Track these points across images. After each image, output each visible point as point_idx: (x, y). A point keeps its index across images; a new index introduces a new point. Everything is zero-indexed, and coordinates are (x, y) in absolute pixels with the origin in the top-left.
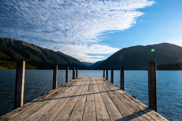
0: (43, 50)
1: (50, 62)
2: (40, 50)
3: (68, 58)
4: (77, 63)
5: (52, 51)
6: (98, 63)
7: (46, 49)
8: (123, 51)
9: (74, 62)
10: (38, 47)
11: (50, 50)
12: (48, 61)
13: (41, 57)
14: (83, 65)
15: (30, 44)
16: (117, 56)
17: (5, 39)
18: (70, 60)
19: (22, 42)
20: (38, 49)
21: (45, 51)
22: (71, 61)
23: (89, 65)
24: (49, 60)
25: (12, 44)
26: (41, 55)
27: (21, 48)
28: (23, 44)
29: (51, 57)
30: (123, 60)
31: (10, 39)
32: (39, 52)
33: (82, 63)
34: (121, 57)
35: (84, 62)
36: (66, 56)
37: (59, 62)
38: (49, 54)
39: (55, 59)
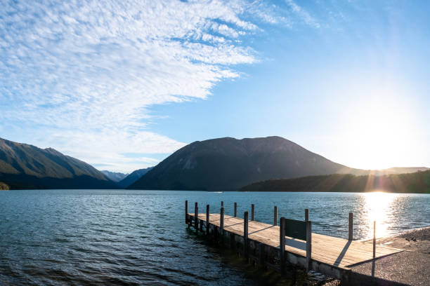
0: (17, 148)
1: (33, 173)
2: (10, 148)
3: (69, 163)
4: (92, 176)
5: (36, 148)
6: (139, 175)
7: (22, 146)
8: (193, 148)
9: (85, 173)
10: (7, 142)
11: (31, 146)
12: (28, 171)
13: (15, 164)
14: (105, 179)
16: (181, 160)
18: (74, 167)
20: (8, 146)
22: (77, 168)
24: (30, 167)
26: (12, 158)
29: (35, 162)
30: (193, 167)
32: (9, 153)
33: (103, 174)
34: (189, 162)
35: (106, 171)
36: (66, 158)
37: (51, 174)
38: (29, 155)
39: (42, 166)
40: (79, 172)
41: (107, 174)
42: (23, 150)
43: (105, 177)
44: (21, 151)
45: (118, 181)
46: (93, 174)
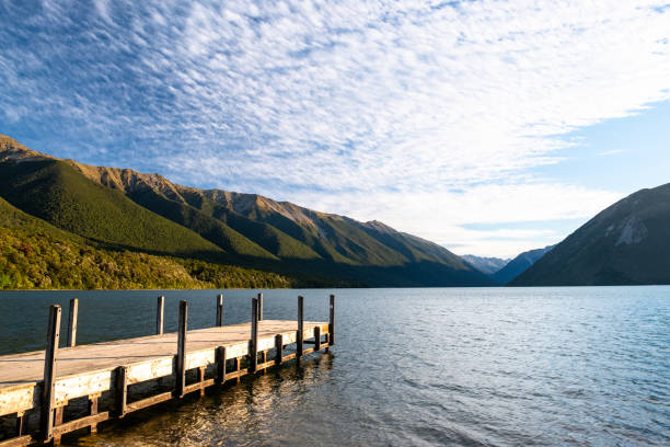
0: (321, 220)
1: (345, 260)
2: (310, 221)
3: (408, 246)
5: (351, 221)
6: (529, 260)
7: (330, 217)
10: (306, 212)
11: (344, 217)
12: (338, 257)
13: (317, 246)
14: (466, 268)
15: (280, 203)
16: (611, 228)
17: (209, 194)
18: (414, 251)
19: (254, 197)
20: (306, 218)
21: (327, 224)
22: (419, 252)
23: (492, 268)
24: (343, 252)
25: (229, 206)
26: (314, 239)
27: (252, 217)
28: (260, 203)
29: (351, 245)
30: (638, 240)
31: (221, 193)
32: (308, 228)
34: (628, 230)
35: (470, 256)
36: (401, 235)
37: (375, 260)
38: (340, 232)
39: (362, 250)
42: (329, 223)
43: (465, 263)
44: (327, 225)
45: (491, 272)
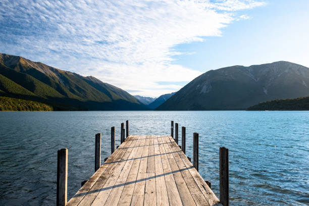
0: (61, 74)
1: (75, 97)
2: (54, 74)
3: (108, 89)
4: (127, 100)
5: (78, 76)
7: (66, 73)
8: (209, 75)
9: (120, 98)
10: (52, 69)
11: (74, 73)
12: (71, 95)
13: (59, 89)
15: (35, 63)
16: (198, 86)
19: (19, 58)
20: (52, 72)
21: (64, 76)
22: (114, 93)
23: (148, 102)
26: (56, 84)
27: (17, 69)
28: (22, 62)
29: (78, 88)
30: (208, 91)
32: (53, 78)
33: (135, 98)
34: (205, 87)
35: (138, 96)
36: (105, 85)
37: (91, 97)
38: (72, 81)
39: (84, 91)
40: (116, 97)
41: (139, 98)
42: (66, 76)
43: (138, 101)
45: (148, 104)
46: (128, 98)
